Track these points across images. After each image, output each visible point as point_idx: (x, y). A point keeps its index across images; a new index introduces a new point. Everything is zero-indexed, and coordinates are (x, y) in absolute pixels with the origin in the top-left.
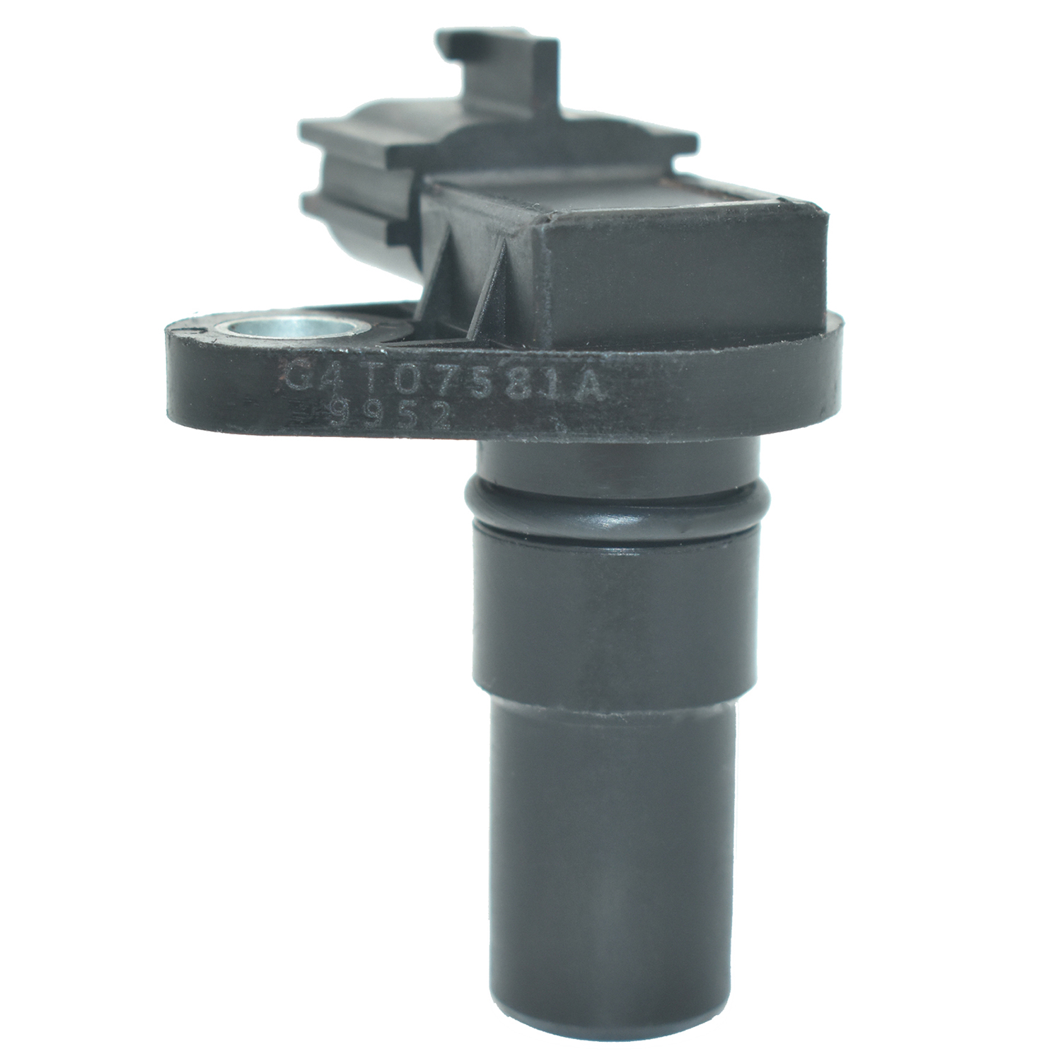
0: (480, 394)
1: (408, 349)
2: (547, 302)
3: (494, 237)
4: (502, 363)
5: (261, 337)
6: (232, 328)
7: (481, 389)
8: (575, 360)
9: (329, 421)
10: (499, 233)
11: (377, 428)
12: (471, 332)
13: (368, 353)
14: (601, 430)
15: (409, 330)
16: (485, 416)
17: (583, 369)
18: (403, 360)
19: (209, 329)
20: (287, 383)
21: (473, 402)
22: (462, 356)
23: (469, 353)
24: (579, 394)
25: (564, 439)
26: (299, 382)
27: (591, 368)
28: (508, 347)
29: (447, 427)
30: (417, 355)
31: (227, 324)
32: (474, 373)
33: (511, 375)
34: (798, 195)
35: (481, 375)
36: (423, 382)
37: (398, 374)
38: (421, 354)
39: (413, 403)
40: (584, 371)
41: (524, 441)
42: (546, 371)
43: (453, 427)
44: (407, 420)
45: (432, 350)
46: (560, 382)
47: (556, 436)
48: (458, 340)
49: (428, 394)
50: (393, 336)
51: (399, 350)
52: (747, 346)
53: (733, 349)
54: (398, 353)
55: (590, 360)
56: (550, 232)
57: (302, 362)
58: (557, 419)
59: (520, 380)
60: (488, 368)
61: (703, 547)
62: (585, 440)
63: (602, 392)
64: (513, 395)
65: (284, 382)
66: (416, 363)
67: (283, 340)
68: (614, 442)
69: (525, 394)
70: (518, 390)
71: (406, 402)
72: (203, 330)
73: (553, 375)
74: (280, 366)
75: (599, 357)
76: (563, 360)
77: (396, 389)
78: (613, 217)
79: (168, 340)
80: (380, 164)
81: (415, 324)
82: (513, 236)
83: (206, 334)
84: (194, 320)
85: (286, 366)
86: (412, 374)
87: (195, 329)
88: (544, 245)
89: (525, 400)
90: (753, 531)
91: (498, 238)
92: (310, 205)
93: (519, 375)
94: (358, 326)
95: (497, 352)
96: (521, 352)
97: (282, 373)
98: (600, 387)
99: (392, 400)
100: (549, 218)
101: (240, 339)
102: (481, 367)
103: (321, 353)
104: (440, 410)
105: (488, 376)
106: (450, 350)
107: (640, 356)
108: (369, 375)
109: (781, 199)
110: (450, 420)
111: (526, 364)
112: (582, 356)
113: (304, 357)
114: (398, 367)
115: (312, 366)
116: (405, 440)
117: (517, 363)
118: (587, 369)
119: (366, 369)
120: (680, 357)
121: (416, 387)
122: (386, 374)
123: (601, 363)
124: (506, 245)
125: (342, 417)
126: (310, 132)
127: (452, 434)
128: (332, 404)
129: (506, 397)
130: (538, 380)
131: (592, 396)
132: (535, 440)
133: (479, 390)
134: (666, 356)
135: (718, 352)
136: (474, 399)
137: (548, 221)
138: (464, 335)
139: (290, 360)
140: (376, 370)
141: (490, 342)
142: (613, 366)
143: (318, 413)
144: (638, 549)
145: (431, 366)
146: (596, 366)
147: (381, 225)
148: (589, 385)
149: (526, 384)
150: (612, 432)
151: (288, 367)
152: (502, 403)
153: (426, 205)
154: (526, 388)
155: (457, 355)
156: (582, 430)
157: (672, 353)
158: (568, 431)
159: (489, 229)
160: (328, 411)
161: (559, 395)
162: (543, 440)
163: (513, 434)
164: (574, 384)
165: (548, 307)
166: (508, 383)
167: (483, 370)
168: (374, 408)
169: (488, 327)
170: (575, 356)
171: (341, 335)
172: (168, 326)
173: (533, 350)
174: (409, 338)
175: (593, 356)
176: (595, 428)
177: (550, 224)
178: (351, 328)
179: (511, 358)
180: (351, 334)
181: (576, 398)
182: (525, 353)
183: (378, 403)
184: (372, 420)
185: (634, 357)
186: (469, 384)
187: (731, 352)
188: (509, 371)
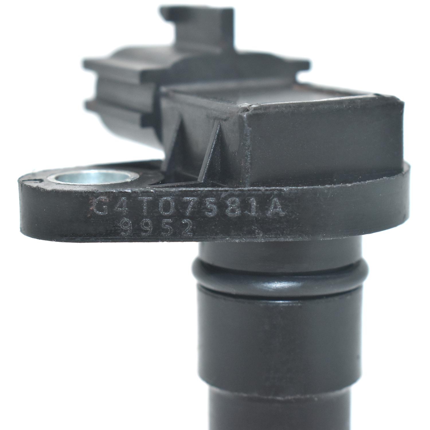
0: (211, 215)
1: (167, 189)
2: (249, 159)
3: (212, 121)
4: (223, 195)
5: (77, 184)
6: (57, 178)
7: (211, 211)
8: (268, 192)
9: (120, 233)
10: (216, 118)
11: (149, 236)
12: (201, 177)
13: (143, 192)
14: (283, 234)
15: (162, 178)
16: (213, 227)
17: (271, 198)
18: (165, 196)
19: (44, 180)
20: (95, 211)
21: (206, 219)
22: (199, 192)
23: (203, 190)
24: (269, 212)
25: (261, 239)
26: (102, 210)
27: (276, 198)
28: (225, 186)
29: (190, 234)
30: (172, 192)
31: (54, 176)
32: (207, 202)
33: (228, 202)
34: (386, 92)
35: (211, 203)
36: (176, 207)
37: (161, 205)
38: (175, 192)
39: (170, 220)
40: (272, 199)
41: (237, 241)
42: (249, 199)
43: (194, 235)
44: (166, 231)
45: (180, 189)
46: (258, 206)
47: (256, 238)
48: (193, 183)
49: (179, 215)
50: (153, 181)
51: (161, 189)
52: (366, 181)
53: (358, 183)
54: (161, 192)
55: (275, 192)
56: (249, 117)
57: (103, 198)
58: (256, 228)
59: (234, 205)
60: (214, 198)
61: (336, 298)
62: (274, 240)
63: (283, 211)
64: (230, 214)
65: (93, 210)
66: (172, 197)
67: (90, 185)
68: (291, 240)
69: (237, 214)
70: (233, 211)
71: (166, 220)
72: (41, 181)
73: (254, 202)
74: (91, 201)
75: (281, 190)
76: (260, 192)
77: (160, 213)
78: (285, 107)
79: (20, 187)
80: (136, 80)
81: (163, 173)
82: (225, 120)
83: (43, 183)
84: (34, 174)
85: (94, 201)
86: (169, 204)
87: (35, 180)
88: (246, 125)
89: (237, 217)
90: (359, 289)
91: (214, 121)
92: (90, 106)
93: (233, 203)
94: (130, 176)
95: (220, 189)
96: (235, 189)
97: (92, 205)
98: (282, 208)
99: (158, 220)
100: (248, 109)
101: (65, 186)
102: (211, 198)
103: (115, 193)
104: (186, 225)
105: (214, 204)
106: (192, 189)
107: (305, 189)
108: (143, 205)
109: (377, 95)
110: (192, 230)
111: (238, 196)
112: (271, 190)
113: (104, 195)
114: (161, 200)
115: (109, 200)
116: (165, 243)
117: (231, 195)
118: (274, 198)
119: (142, 201)
120: (329, 189)
121: (172, 211)
122: (153, 204)
123: (282, 194)
124: (220, 126)
125: (128, 230)
126: (89, 65)
127: (194, 238)
128: (122, 222)
129: (225, 216)
130: (245, 205)
131: (277, 214)
132: (244, 240)
133: (209, 212)
134: (321, 189)
135: (350, 185)
136: (206, 217)
137: (248, 110)
138: (196, 179)
139: (96, 197)
140: (148, 202)
141: (212, 182)
142: (289, 195)
143: (113, 229)
144: (301, 301)
145: (181, 198)
146: (280, 195)
147: (137, 117)
148: (275, 207)
149: (238, 208)
150: (289, 235)
151: (95, 201)
152: (223, 219)
153: (165, 104)
154: (237, 210)
155: (197, 191)
156: (272, 234)
157: (324, 187)
158: (263, 235)
159: (208, 117)
160: (120, 227)
161: (258, 214)
162: (248, 241)
163: (230, 238)
164: (266, 207)
165: (249, 161)
166: (227, 207)
167: (212, 200)
168: (147, 224)
169: (211, 174)
170: (267, 190)
171: (123, 181)
172: (20, 178)
173: (241, 187)
174: (163, 182)
175: (277, 190)
176: (279, 232)
177: (250, 112)
178: (127, 177)
179: (229, 192)
180: (129, 180)
181: (267, 215)
182: (237, 189)
183: (148, 221)
184: (146, 231)
185: (302, 189)
186: (203, 208)
187: (357, 185)
188: (227, 200)
